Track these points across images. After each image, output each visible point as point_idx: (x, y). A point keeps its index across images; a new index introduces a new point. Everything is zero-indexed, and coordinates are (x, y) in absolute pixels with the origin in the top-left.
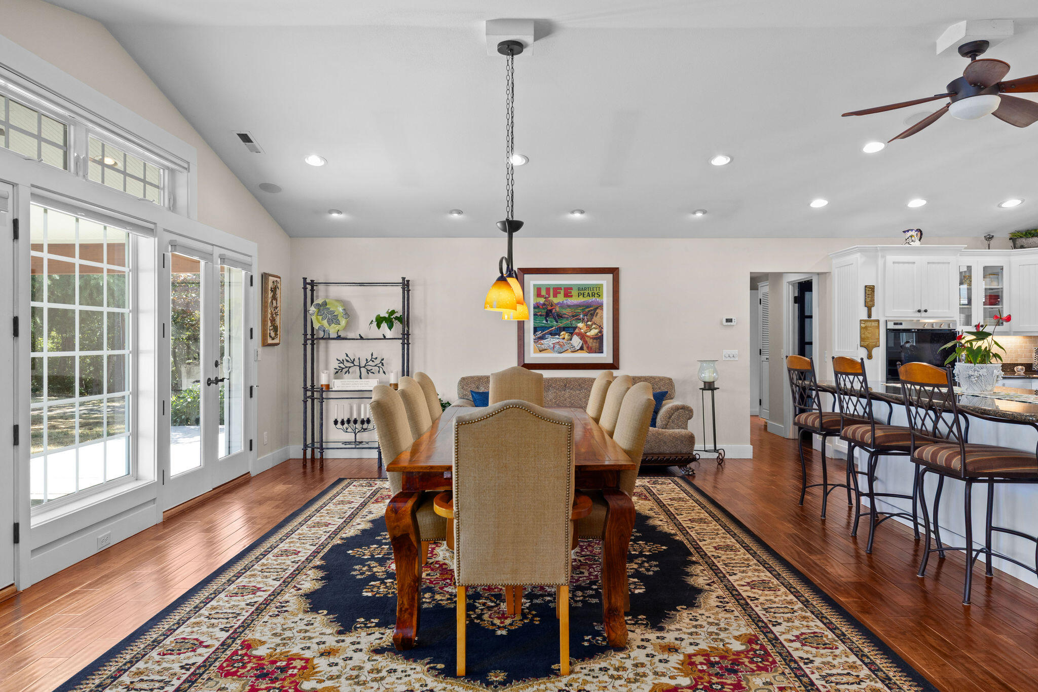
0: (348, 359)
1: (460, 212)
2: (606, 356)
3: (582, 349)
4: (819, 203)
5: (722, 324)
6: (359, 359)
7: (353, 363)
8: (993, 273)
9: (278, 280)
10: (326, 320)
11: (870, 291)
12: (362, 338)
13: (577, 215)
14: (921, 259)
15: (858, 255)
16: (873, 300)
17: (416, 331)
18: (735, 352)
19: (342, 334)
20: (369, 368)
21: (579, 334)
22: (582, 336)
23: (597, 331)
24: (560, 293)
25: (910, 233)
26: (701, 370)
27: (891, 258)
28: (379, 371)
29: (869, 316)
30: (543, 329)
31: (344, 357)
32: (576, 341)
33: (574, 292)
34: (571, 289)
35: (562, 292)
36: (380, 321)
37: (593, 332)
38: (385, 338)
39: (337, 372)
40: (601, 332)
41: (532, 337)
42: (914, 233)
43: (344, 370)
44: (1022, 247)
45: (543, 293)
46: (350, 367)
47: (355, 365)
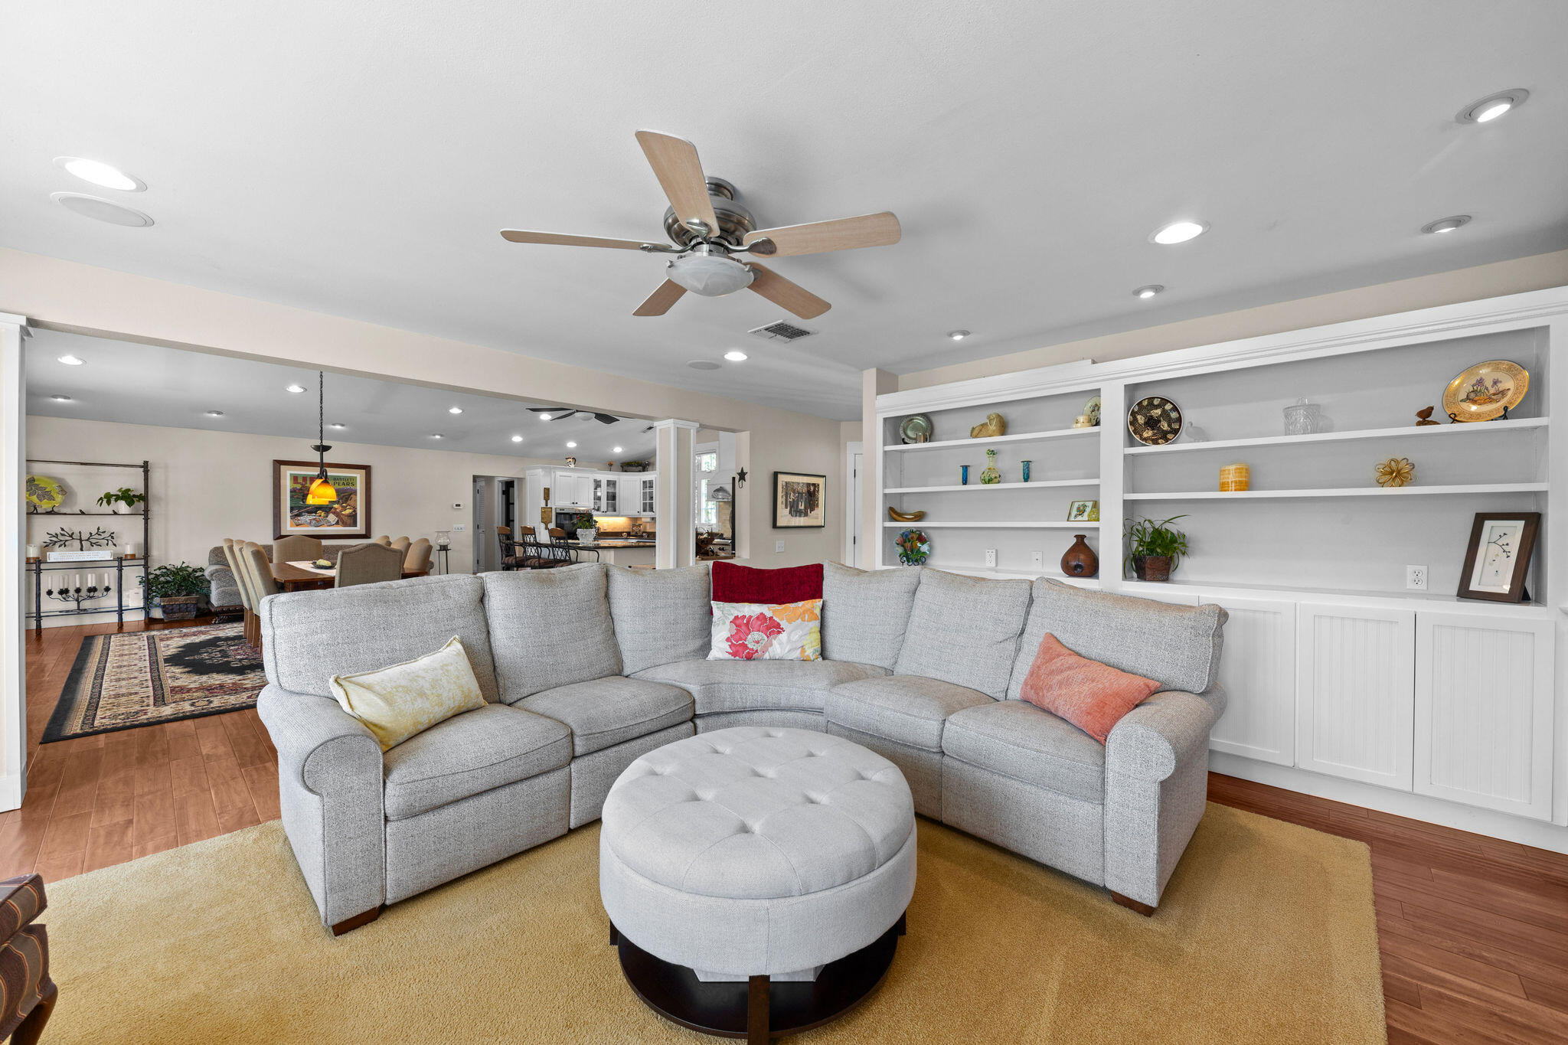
0: (63, 532)
1: (219, 413)
2: (360, 528)
3: (337, 523)
4: (517, 439)
5: (453, 507)
6: (80, 533)
7: (71, 536)
8: (612, 483)
10: (35, 496)
11: (547, 492)
12: (82, 513)
13: (338, 427)
14: (574, 475)
15: (541, 470)
16: (548, 496)
17: (154, 508)
18: (462, 526)
19: (55, 510)
20: (94, 541)
21: (334, 513)
22: (337, 514)
23: (351, 511)
25: (569, 460)
26: (438, 538)
27: (559, 473)
28: (107, 544)
29: (547, 505)
30: (300, 508)
31: (59, 531)
32: (332, 518)
36: (109, 498)
37: (348, 511)
38: (115, 513)
39: (47, 546)
40: (355, 511)
41: (289, 514)
42: (571, 460)
43: (57, 545)
44: (626, 471)
45: (300, 480)
46: (66, 541)
47: (73, 539)
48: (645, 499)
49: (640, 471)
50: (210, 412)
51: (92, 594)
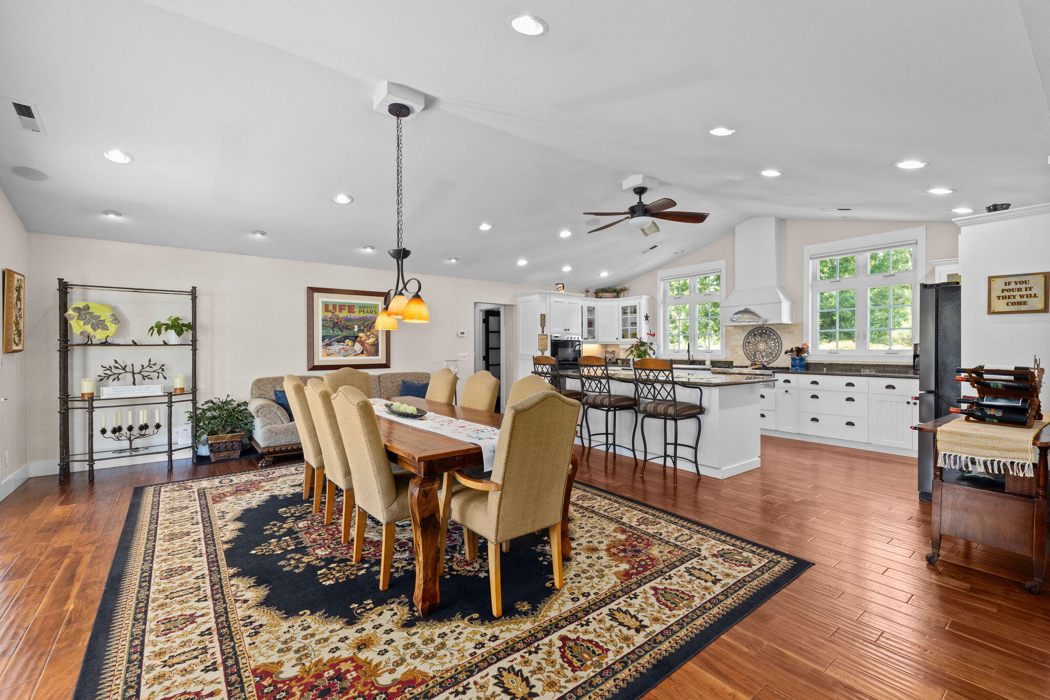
0: (116, 365)
1: (263, 233)
2: (381, 359)
3: (362, 353)
4: (522, 263)
5: (458, 335)
6: (132, 365)
7: (124, 369)
8: (591, 310)
9: (22, 278)
10: (90, 325)
11: (543, 317)
12: (135, 344)
13: (368, 250)
14: (563, 300)
15: (537, 296)
16: (544, 323)
17: (200, 337)
18: (465, 354)
19: (109, 340)
20: (145, 374)
21: (359, 342)
22: (362, 343)
23: (374, 339)
24: (344, 309)
25: (559, 286)
27: (554, 299)
28: (158, 377)
29: (543, 332)
30: (330, 337)
31: (113, 364)
32: (358, 347)
33: (356, 310)
34: (354, 306)
35: (347, 308)
36: (159, 328)
37: (372, 340)
38: (165, 344)
39: (101, 380)
40: (377, 340)
41: (321, 343)
42: (561, 286)
43: (112, 378)
44: (601, 298)
45: (331, 308)
46: (120, 374)
47: (126, 372)
48: (624, 325)
49: (614, 297)
50: (254, 232)
51: (143, 432)
